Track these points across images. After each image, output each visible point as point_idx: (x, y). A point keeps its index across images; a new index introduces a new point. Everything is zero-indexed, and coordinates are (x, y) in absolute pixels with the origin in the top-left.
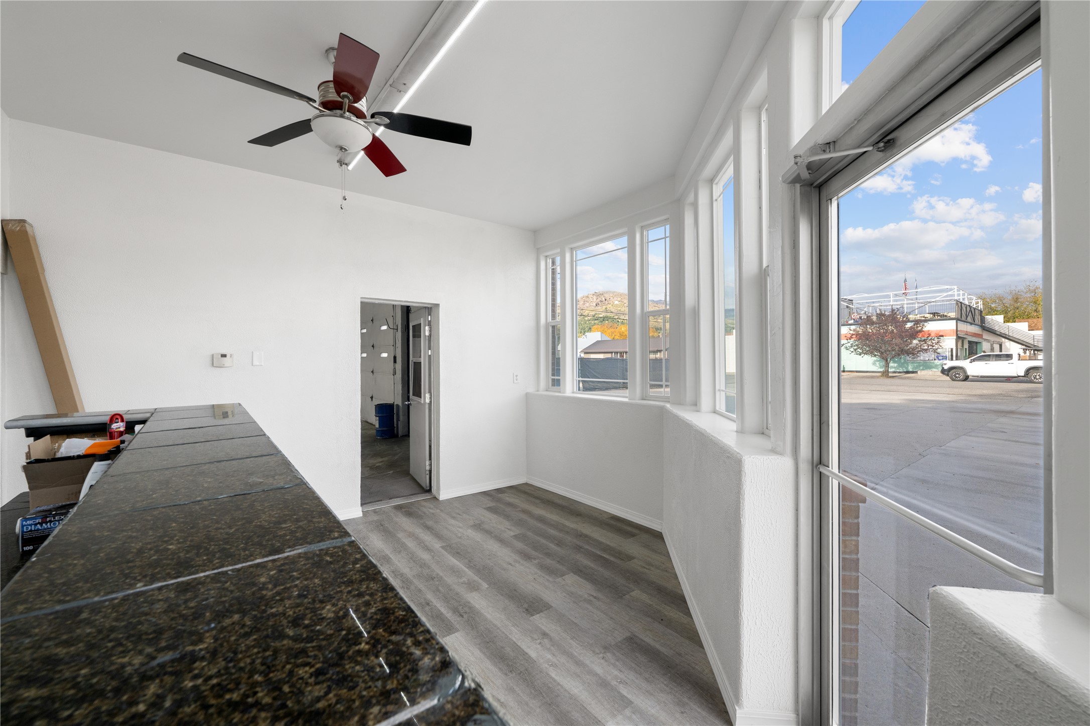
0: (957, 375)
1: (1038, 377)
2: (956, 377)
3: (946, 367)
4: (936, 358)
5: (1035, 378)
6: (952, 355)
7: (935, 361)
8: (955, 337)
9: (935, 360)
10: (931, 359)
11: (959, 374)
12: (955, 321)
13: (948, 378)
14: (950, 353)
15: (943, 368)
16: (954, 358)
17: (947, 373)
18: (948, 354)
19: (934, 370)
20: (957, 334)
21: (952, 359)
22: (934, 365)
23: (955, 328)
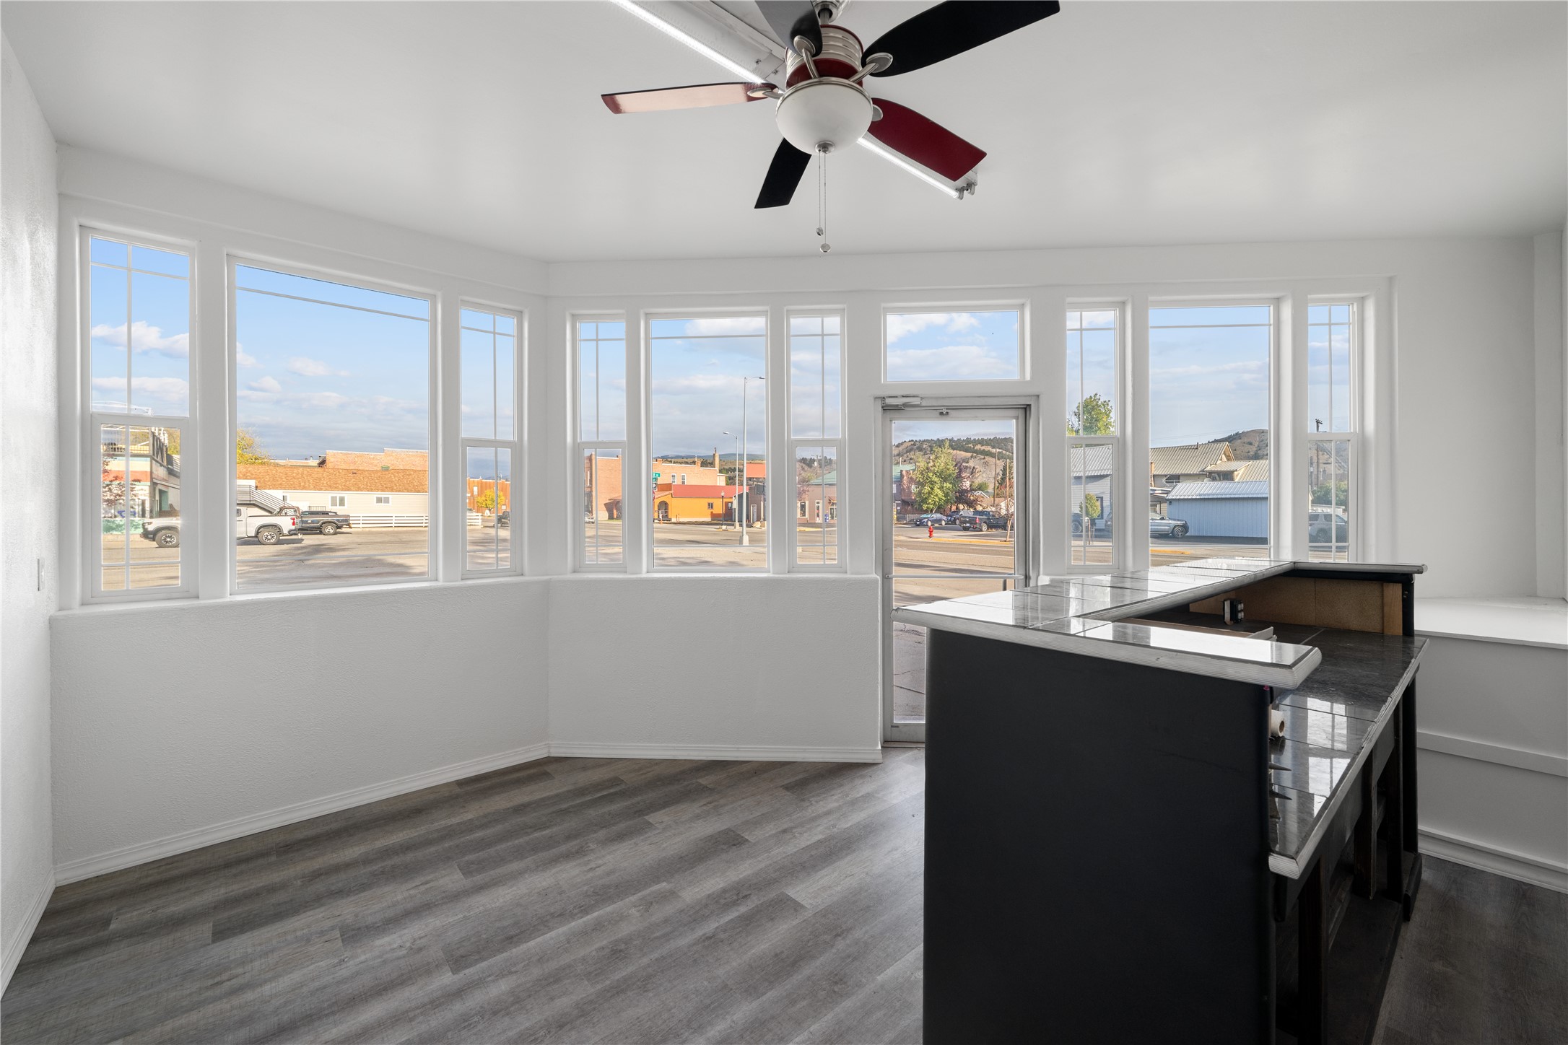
0: (168, 539)
1: (269, 537)
2: (167, 542)
3: (151, 528)
4: (116, 514)
5: (266, 538)
6: (143, 510)
7: (117, 519)
8: (149, 484)
9: (115, 517)
10: (110, 515)
11: (171, 537)
12: (149, 459)
13: (154, 544)
14: (141, 507)
15: (145, 529)
16: (147, 514)
17: (152, 536)
18: (138, 509)
19: (115, 533)
20: (152, 478)
21: (143, 515)
22: (114, 526)
23: (149, 470)
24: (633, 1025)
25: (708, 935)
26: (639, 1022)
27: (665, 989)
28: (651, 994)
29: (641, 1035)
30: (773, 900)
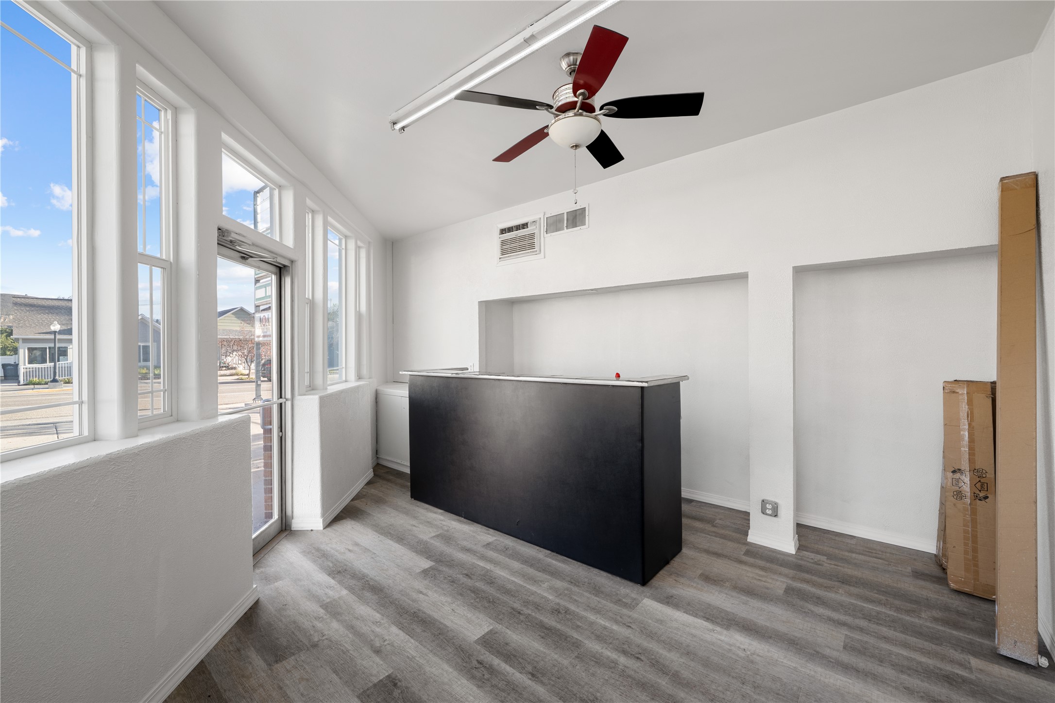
24: (627, 696)
25: (530, 677)
26: (623, 693)
27: (591, 688)
28: (598, 694)
29: (631, 689)
30: (485, 646)
